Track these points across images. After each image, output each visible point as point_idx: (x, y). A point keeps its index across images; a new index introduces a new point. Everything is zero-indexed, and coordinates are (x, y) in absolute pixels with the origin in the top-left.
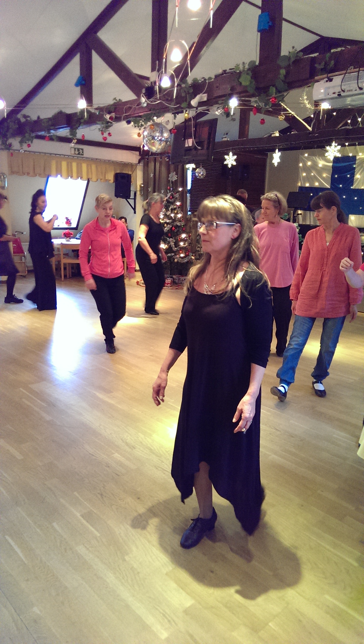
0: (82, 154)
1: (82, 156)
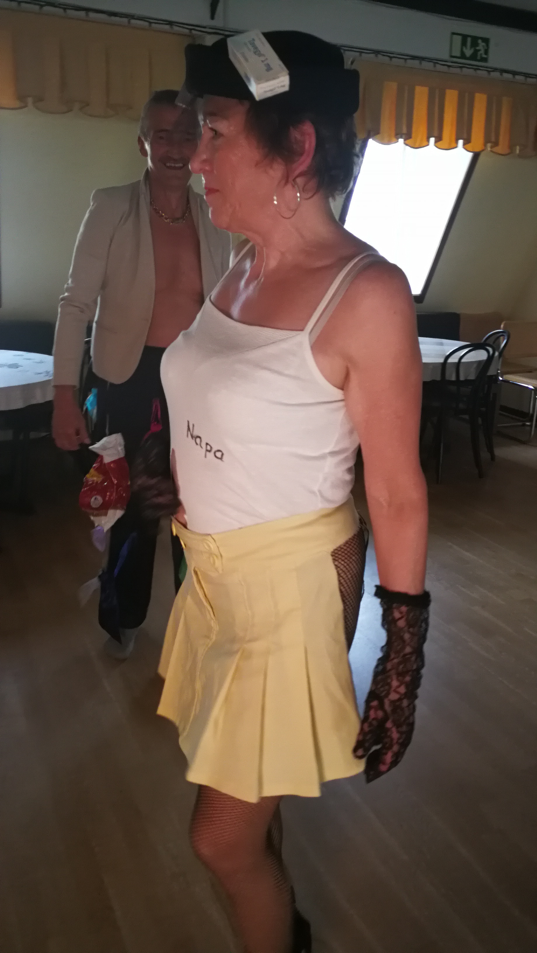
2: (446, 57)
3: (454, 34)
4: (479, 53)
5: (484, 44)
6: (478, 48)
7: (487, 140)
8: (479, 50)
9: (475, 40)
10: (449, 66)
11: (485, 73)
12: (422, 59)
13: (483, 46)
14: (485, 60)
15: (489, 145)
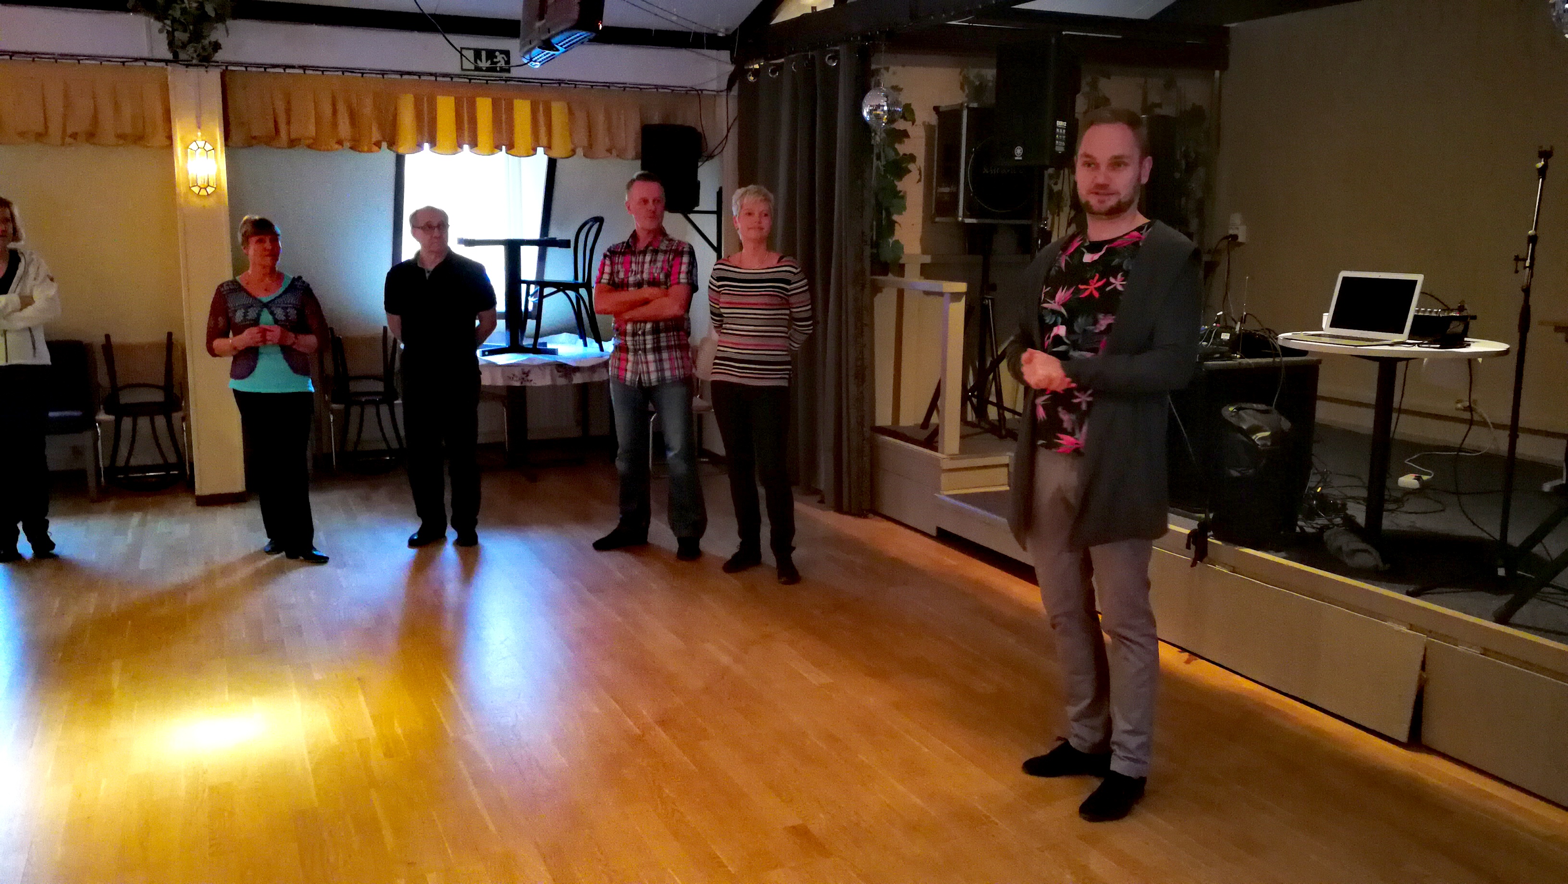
5: (503, 56)
6: (495, 60)
8: (499, 62)
9: (491, 54)
13: (503, 58)
14: (508, 71)
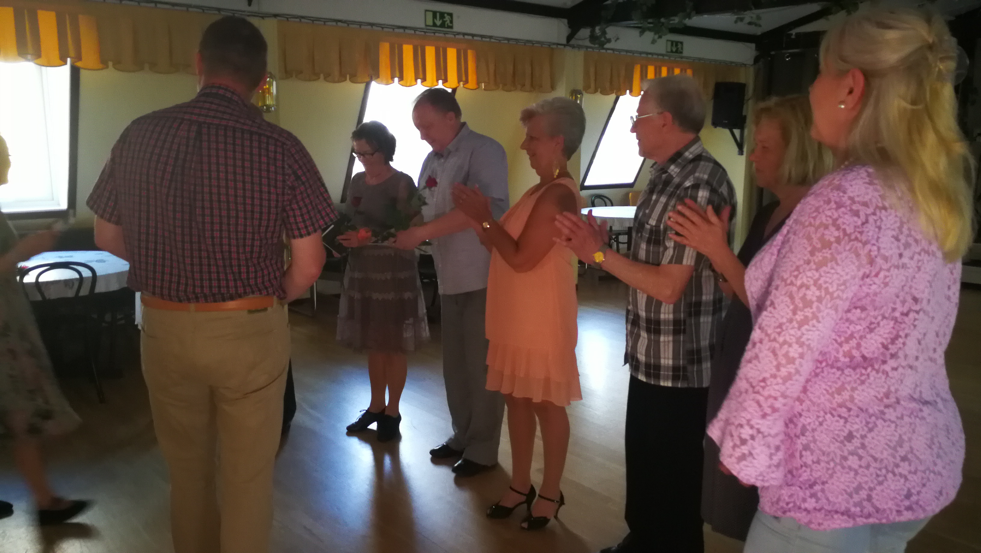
0: (681, 51)
1: (680, 55)
2: (423, 26)
3: (426, 11)
4: (446, 23)
7: (459, 80)
10: (425, 32)
11: (452, 36)
12: (404, 28)
15: (462, 83)
